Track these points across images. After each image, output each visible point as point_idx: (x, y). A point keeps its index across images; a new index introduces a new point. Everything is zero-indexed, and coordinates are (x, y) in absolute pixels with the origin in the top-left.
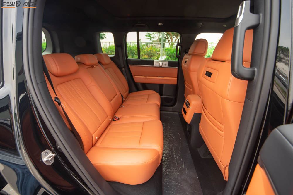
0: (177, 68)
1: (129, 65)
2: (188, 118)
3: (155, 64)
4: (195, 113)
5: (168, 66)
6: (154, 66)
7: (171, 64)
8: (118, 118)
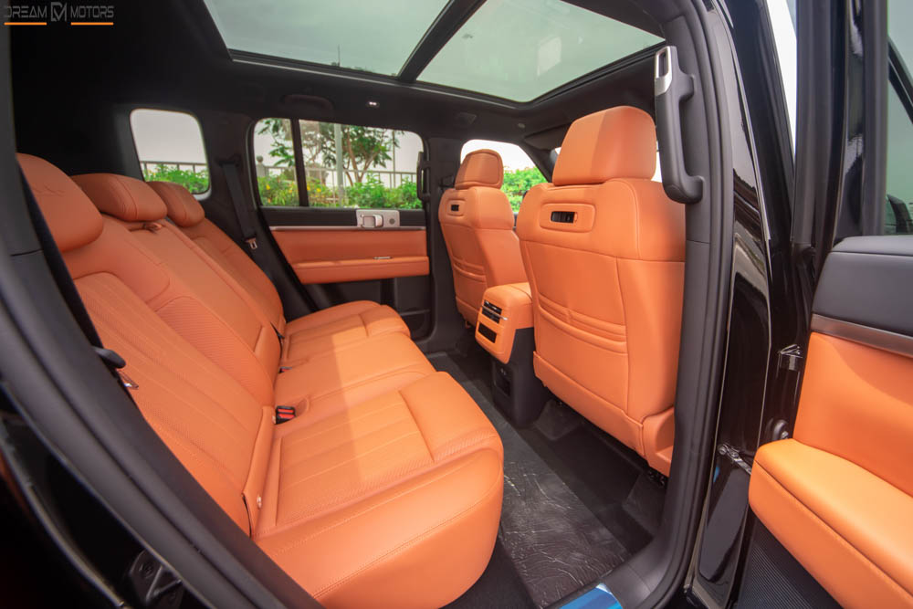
0: (424, 228)
1: (273, 228)
2: (502, 348)
3: (360, 221)
4: (517, 331)
5: (401, 224)
6: (359, 226)
7: (406, 218)
8: (292, 409)
